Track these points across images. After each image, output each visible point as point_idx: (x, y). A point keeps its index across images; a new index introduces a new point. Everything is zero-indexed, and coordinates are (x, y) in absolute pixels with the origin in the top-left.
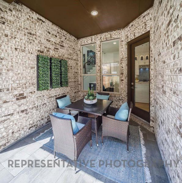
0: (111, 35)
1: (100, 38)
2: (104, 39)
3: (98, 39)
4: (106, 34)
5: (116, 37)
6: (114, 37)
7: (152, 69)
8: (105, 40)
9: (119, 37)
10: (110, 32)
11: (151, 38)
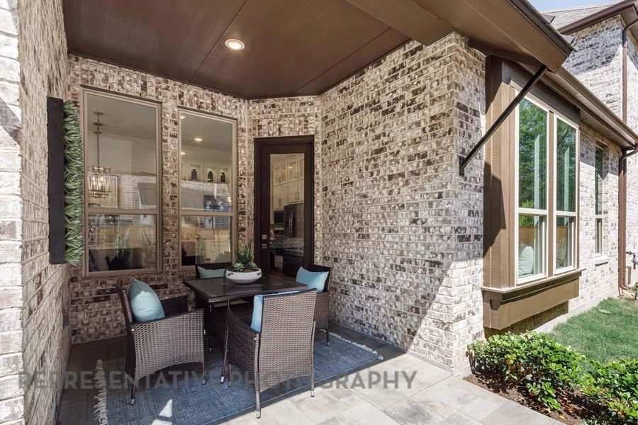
0: (213, 101)
1: (177, 94)
2: (191, 105)
3: (169, 94)
4: (201, 92)
5: (226, 112)
6: (223, 110)
7: (318, 206)
8: (195, 107)
9: (236, 117)
10: (212, 91)
11: (316, 149)
